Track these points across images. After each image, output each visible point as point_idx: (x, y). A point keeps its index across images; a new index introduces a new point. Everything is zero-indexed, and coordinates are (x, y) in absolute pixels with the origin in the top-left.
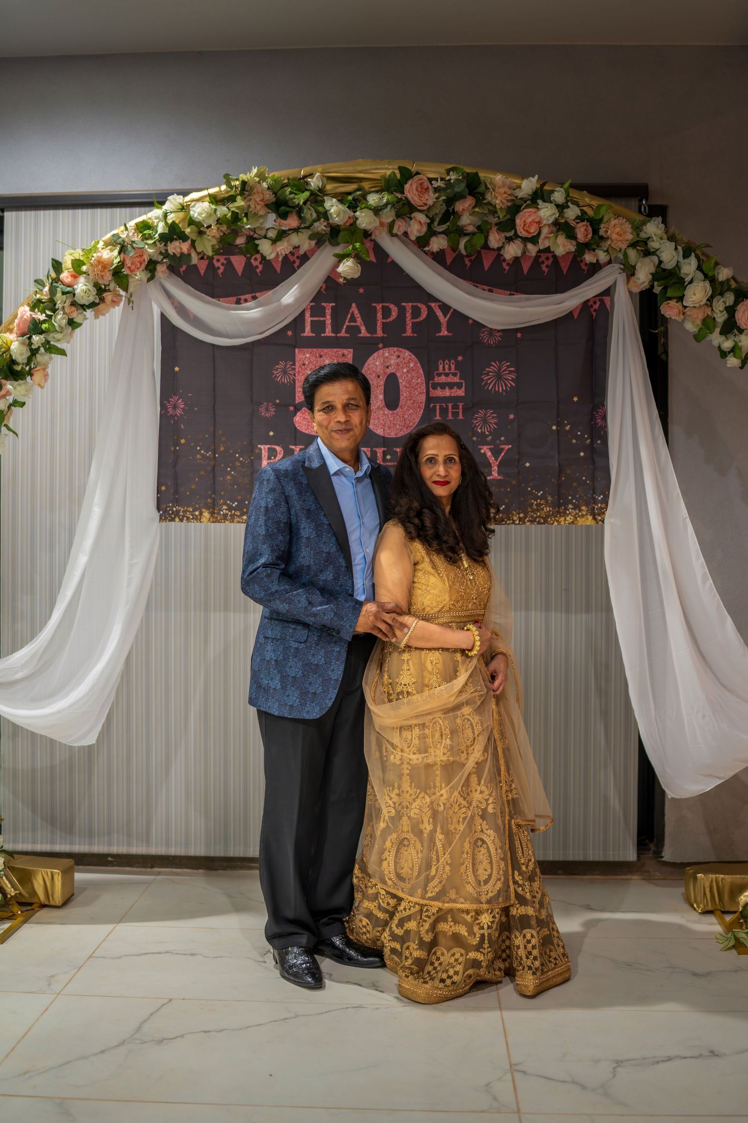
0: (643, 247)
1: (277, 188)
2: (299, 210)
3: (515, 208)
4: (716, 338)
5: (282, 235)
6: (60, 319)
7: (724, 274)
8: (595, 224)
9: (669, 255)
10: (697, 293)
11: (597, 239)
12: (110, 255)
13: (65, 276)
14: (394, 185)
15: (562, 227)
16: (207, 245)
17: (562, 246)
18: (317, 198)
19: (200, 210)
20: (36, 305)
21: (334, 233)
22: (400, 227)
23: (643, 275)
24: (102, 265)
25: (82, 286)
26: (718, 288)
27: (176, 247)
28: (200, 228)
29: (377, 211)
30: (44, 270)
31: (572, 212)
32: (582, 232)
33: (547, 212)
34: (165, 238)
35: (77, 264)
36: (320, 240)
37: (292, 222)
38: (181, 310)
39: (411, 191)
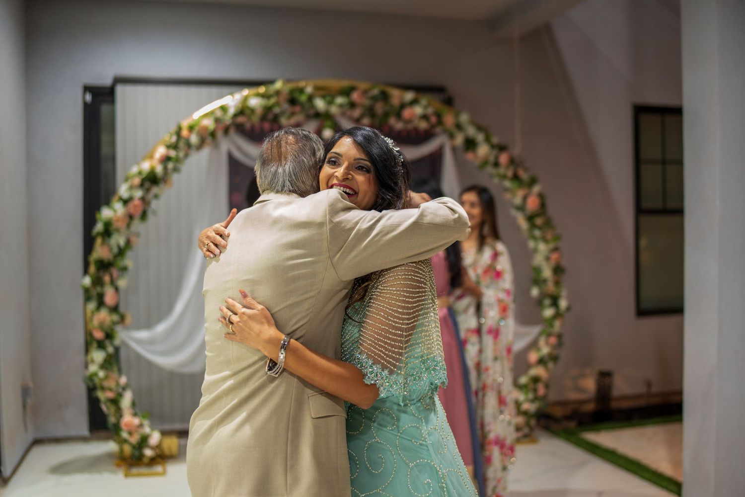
0: (459, 127)
1: (292, 92)
2: (302, 105)
3: (403, 106)
4: (490, 169)
5: (293, 114)
6: (181, 154)
7: (495, 140)
8: (439, 116)
9: (471, 131)
10: (483, 150)
11: (440, 122)
12: (209, 123)
13: (185, 133)
14: (347, 92)
15: (425, 117)
16: (256, 119)
17: (423, 125)
18: (311, 98)
19: (255, 102)
20: (169, 147)
21: (317, 115)
22: (349, 113)
23: (459, 140)
24: (205, 128)
25: (194, 139)
26: (493, 146)
27: (241, 119)
28: (252, 111)
29: (341, 106)
30: (173, 129)
31: (430, 111)
32: (434, 119)
33: (418, 110)
34: (236, 115)
35: (191, 128)
36: (309, 117)
37: (297, 109)
38: (239, 149)
39: (355, 96)
